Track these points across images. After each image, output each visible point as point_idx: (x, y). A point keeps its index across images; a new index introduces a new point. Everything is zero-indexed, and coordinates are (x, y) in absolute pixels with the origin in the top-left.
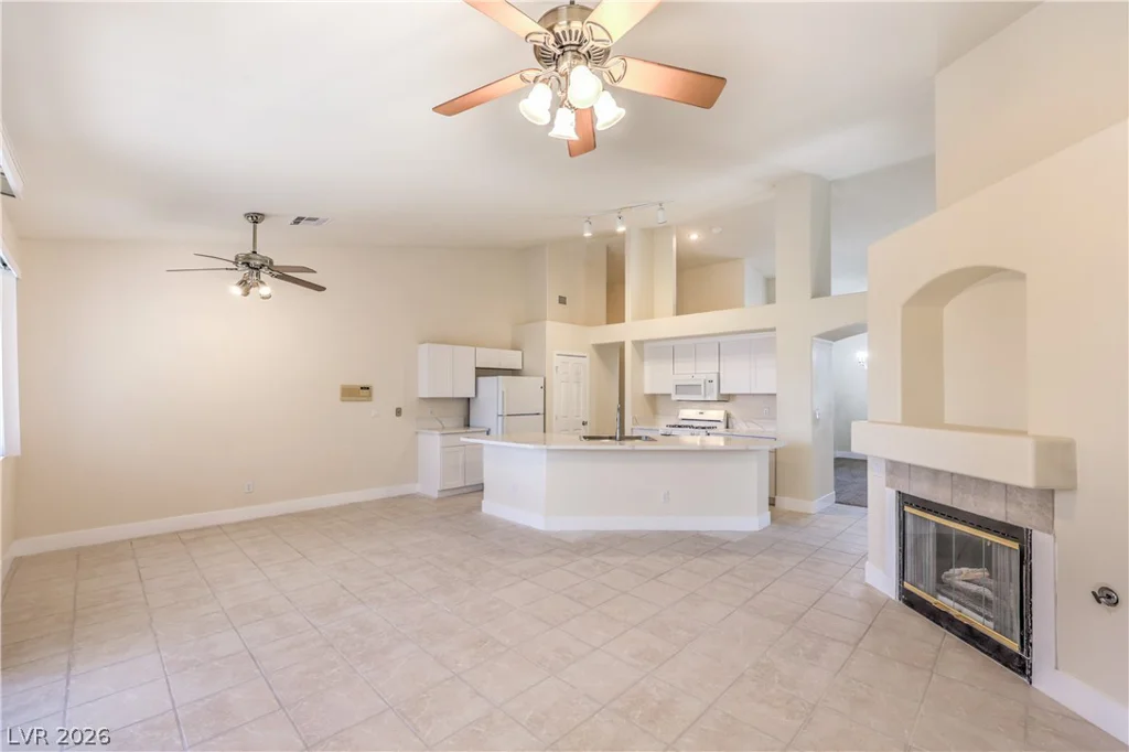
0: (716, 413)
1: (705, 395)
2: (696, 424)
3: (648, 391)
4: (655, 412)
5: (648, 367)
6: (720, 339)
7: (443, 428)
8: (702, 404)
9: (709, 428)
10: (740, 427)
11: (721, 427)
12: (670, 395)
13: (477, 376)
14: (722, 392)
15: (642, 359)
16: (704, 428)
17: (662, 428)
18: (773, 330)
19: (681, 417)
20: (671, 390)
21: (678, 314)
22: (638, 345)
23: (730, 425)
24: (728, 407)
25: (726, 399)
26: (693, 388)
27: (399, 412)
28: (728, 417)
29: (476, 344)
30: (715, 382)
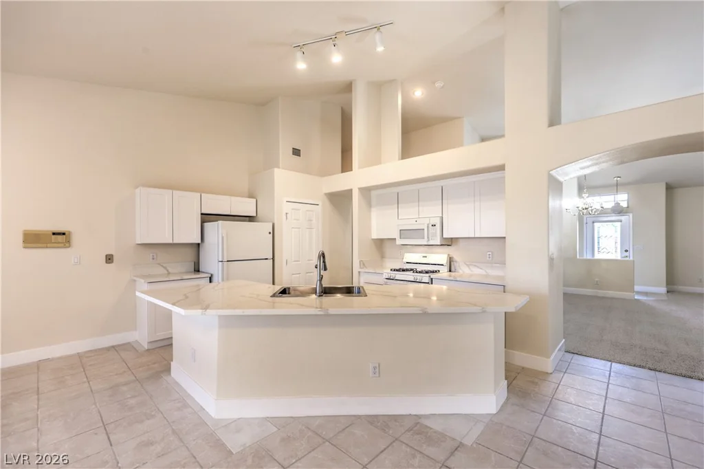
0: (440, 257)
1: (429, 240)
2: (420, 268)
3: (375, 236)
4: (383, 256)
5: (375, 214)
6: (442, 183)
7: (169, 273)
8: (426, 248)
9: (433, 272)
10: (464, 271)
11: (444, 272)
12: (395, 239)
13: (203, 222)
14: (444, 237)
15: (369, 205)
16: (427, 272)
17: (387, 272)
18: (501, 168)
19: (405, 260)
20: (396, 235)
21: (403, 158)
22: (366, 192)
23: (453, 269)
24: (451, 251)
25: (449, 242)
26: (418, 232)
27: (109, 259)
28: (451, 260)
29: (201, 190)
30: (438, 226)
